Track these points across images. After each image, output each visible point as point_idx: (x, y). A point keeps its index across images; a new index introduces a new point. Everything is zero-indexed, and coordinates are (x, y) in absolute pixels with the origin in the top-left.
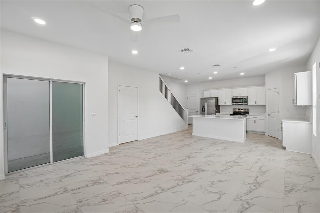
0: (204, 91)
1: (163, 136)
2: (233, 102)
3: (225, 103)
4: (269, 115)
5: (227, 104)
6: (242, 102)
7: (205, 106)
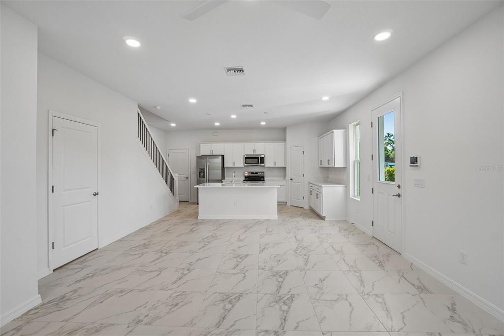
0: (201, 145)
1: (147, 228)
2: (246, 163)
3: (234, 163)
4: (291, 179)
5: (237, 166)
6: (258, 163)
7: (204, 169)
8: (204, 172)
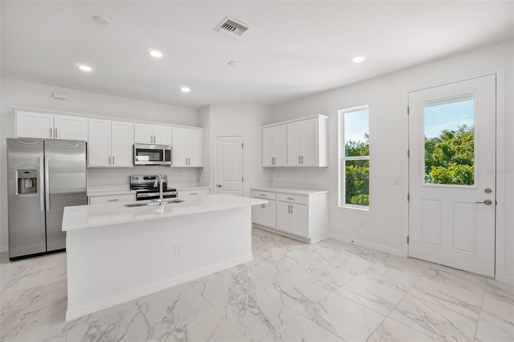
0: (19, 113)
3: (111, 159)
4: (220, 186)
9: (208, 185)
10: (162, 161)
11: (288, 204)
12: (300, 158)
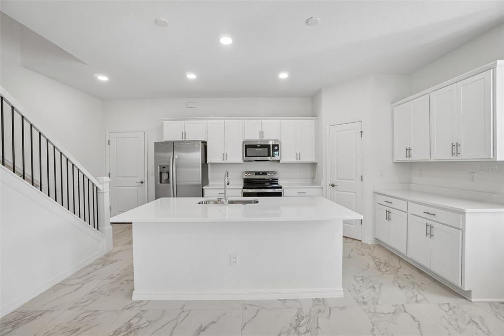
0: (165, 123)
2: (246, 156)
3: (225, 156)
4: (333, 186)
5: (229, 160)
6: (269, 155)
7: (169, 166)
8: (168, 173)
9: (319, 184)
10: (270, 156)
11: (426, 221)
12: (453, 145)
